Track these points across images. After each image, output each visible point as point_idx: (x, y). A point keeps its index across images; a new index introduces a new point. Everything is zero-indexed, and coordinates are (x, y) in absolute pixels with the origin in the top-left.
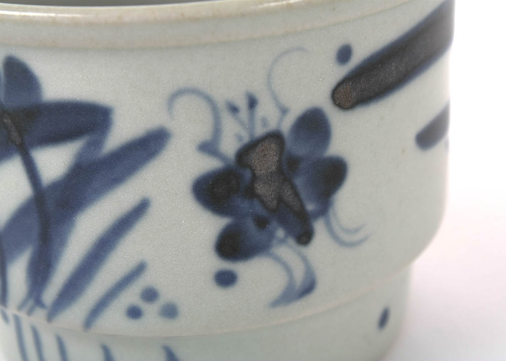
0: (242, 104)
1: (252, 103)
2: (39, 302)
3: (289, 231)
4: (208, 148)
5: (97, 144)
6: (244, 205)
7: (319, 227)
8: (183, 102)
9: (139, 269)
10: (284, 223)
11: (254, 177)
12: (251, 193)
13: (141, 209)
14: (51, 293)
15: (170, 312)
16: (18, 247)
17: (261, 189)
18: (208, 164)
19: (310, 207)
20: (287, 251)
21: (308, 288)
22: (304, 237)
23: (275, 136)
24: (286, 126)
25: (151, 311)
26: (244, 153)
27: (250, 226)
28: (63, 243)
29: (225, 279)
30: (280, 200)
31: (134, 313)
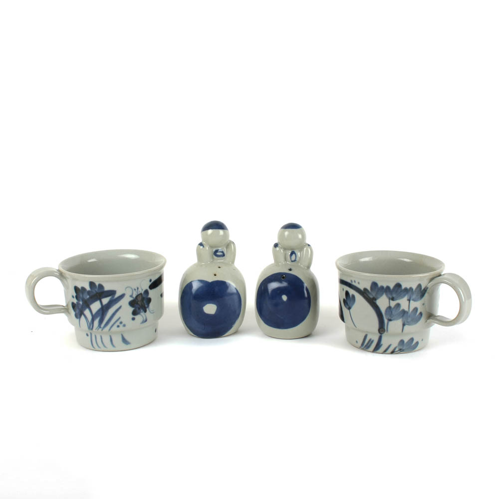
0: (136, 289)
1: (138, 289)
2: (100, 327)
3: (143, 310)
4: (131, 296)
5: (113, 297)
6: (137, 306)
7: (147, 309)
8: (128, 289)
9: (120, 318)
10: (142, 309)
11: (138, 301)
12: (137, 304)
13: (120, 307)
14: (103, 325)
15: (124, 326)
16: (97, 317)
17: (139, 303)
18: (131, 299)
19: (146, 306)
20: (143, 314)
21: (146, 321)
22: (145, 311)
23: (141, 294)
24: (143, 292)
25: (121, 326)
26: (136, 297)
27: (137, 309)
28: (106, 315)
29: (133, 319)
30: (142, 305)
31: (118, 326)
